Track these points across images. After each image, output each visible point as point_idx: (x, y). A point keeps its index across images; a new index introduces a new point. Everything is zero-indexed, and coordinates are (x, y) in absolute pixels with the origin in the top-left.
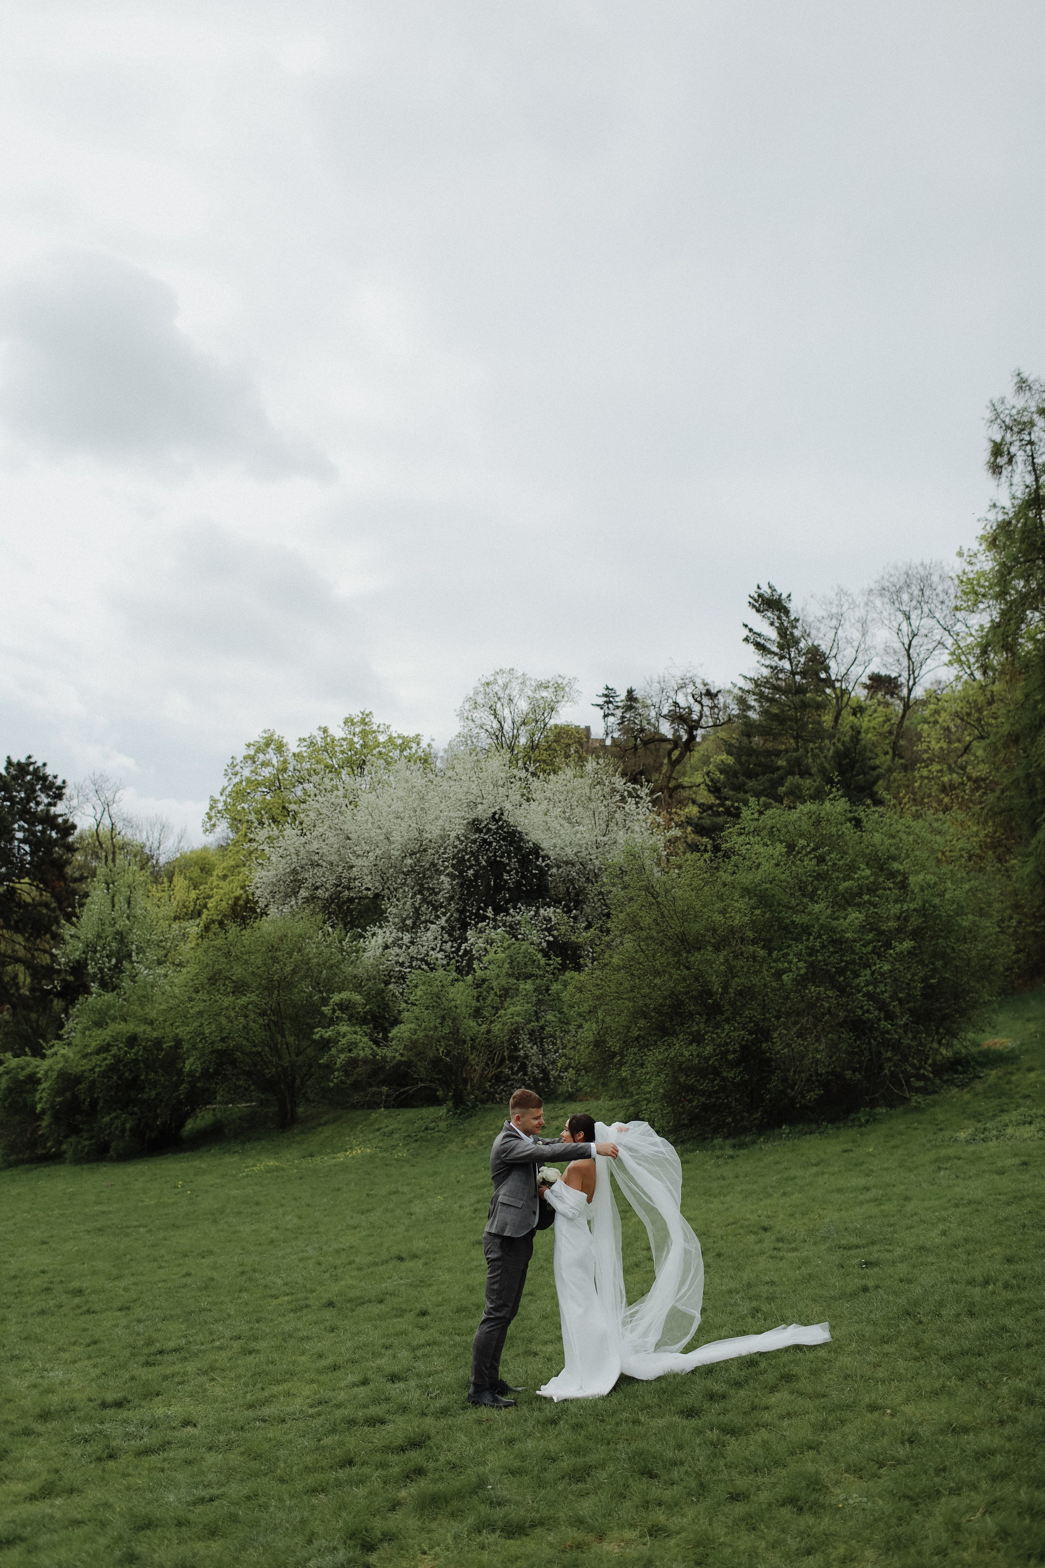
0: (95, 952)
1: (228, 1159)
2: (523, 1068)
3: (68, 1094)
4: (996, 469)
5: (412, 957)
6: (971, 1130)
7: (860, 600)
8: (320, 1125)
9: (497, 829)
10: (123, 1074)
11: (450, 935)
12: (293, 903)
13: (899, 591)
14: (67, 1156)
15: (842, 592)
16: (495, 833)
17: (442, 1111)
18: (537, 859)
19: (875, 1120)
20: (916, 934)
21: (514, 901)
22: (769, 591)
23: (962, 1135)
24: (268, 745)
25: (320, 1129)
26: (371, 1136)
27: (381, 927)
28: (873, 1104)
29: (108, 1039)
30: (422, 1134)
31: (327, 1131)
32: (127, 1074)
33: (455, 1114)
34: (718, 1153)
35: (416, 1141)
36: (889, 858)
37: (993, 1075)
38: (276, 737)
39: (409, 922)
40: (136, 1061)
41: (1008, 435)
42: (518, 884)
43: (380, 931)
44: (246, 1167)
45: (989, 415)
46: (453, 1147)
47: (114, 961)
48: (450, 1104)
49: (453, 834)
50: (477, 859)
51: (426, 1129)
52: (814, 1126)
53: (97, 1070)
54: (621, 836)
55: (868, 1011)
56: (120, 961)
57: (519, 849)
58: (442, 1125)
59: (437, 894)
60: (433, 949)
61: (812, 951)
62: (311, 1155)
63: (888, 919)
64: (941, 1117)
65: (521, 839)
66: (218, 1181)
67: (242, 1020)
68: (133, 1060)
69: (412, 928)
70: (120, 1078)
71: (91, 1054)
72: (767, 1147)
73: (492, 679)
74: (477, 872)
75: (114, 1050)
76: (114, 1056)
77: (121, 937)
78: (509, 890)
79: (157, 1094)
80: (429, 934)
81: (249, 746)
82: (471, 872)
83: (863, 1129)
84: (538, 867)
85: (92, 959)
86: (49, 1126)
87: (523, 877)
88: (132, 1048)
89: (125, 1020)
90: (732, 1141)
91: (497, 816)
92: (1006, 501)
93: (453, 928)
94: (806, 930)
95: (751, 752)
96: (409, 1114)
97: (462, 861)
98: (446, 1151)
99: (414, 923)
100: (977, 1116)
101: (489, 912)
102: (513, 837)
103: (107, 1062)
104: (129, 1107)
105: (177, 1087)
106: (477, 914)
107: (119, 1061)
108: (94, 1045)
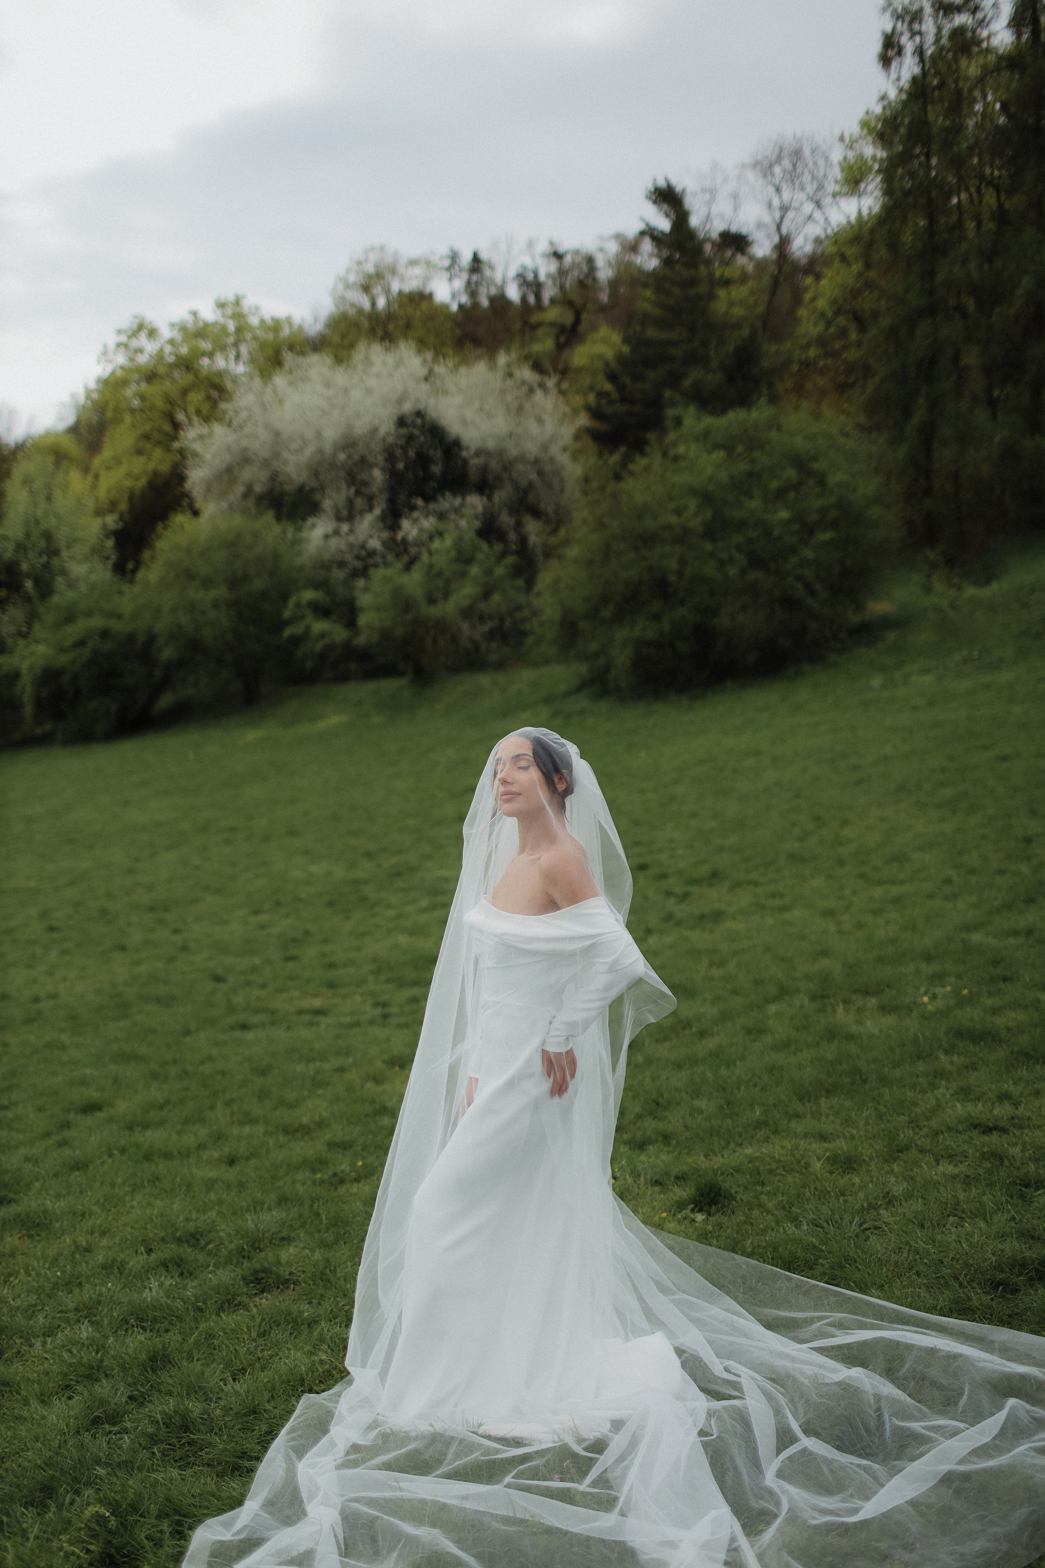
0: (26, 550)
1: (213, 733)
2: (456, 640)
3: (52, 686)
4: (886, 61)
5: (351, 545)
6: (881, 680)
7: (733, 174)
8: (284, 700)
9: (422, 424)
10: (101, 665)
11: (384, 524)
12: (230, 498)
13: (771, 166)
16: (421, 428)
17: (403, 682)
18: (460, 450)
20: (835, 524)
21: (442, 489)
22: (665, 185)
23: (875, 683)
24: (139, 330)
25: (286, 703)
26: (343, 705)
27: (319, 518)
29: (82, 634)
30: (389, 702)
31: (295, 704)
32: (105, 665)
33: (416, 684)
35: (387, 708)
36: (810, 459)
37: (892, 636)
38: (147, 322)
39: (345, 513)
40: (112, 653)
42: (444, 474)
43: (318, 522)
46: (423, 711)
47: (44, 558)
48: (411, 675)
49: (383, 429)
50: (405, 452)
51: (393, 698)
52: (753, 681)
53: (77, 663)
54: (533, 427)
56: (50, 558)
57: (442, 441)
58: (406, 694)
59: (371, 485)
60: (370, 537)
62: (292, 725)
64: (855, 671)
65: (444, 432)
67: (213, 611)
68: (109, 652)
69: (348, 518)
70: (99, 669)
71: (69, 648)
72: (717, 699)
73: (364, 257)
74: (406, 464)
75: (91, 644)
76: (92, 649)
77: (48, 536)
78: (436, 479)
79: (137, 681)
80: (365, 522)
81: (119, 332)
82: (401, 465)
83: (792, 682)
84: (462, 459)
85: (24, 558)
86: (34, 713)
87: (449, 468)
88: (105, 642)
89: (93, 616)
90: (686, 695)
91: (422, 412)
92: (893, 94)
93: (385, 517)
94: (745, 523)
96: (373, 685)
97: (392, 454)
98: (419, 715)
99: (349, 513)
100: (883, 669)
101: (420, 502)
102: (435, 431)
103: (87, 656)
104: (111, 693)
105: (151, 673)
106: (408, 503)
107: (97, 654)
108: (71, 640)
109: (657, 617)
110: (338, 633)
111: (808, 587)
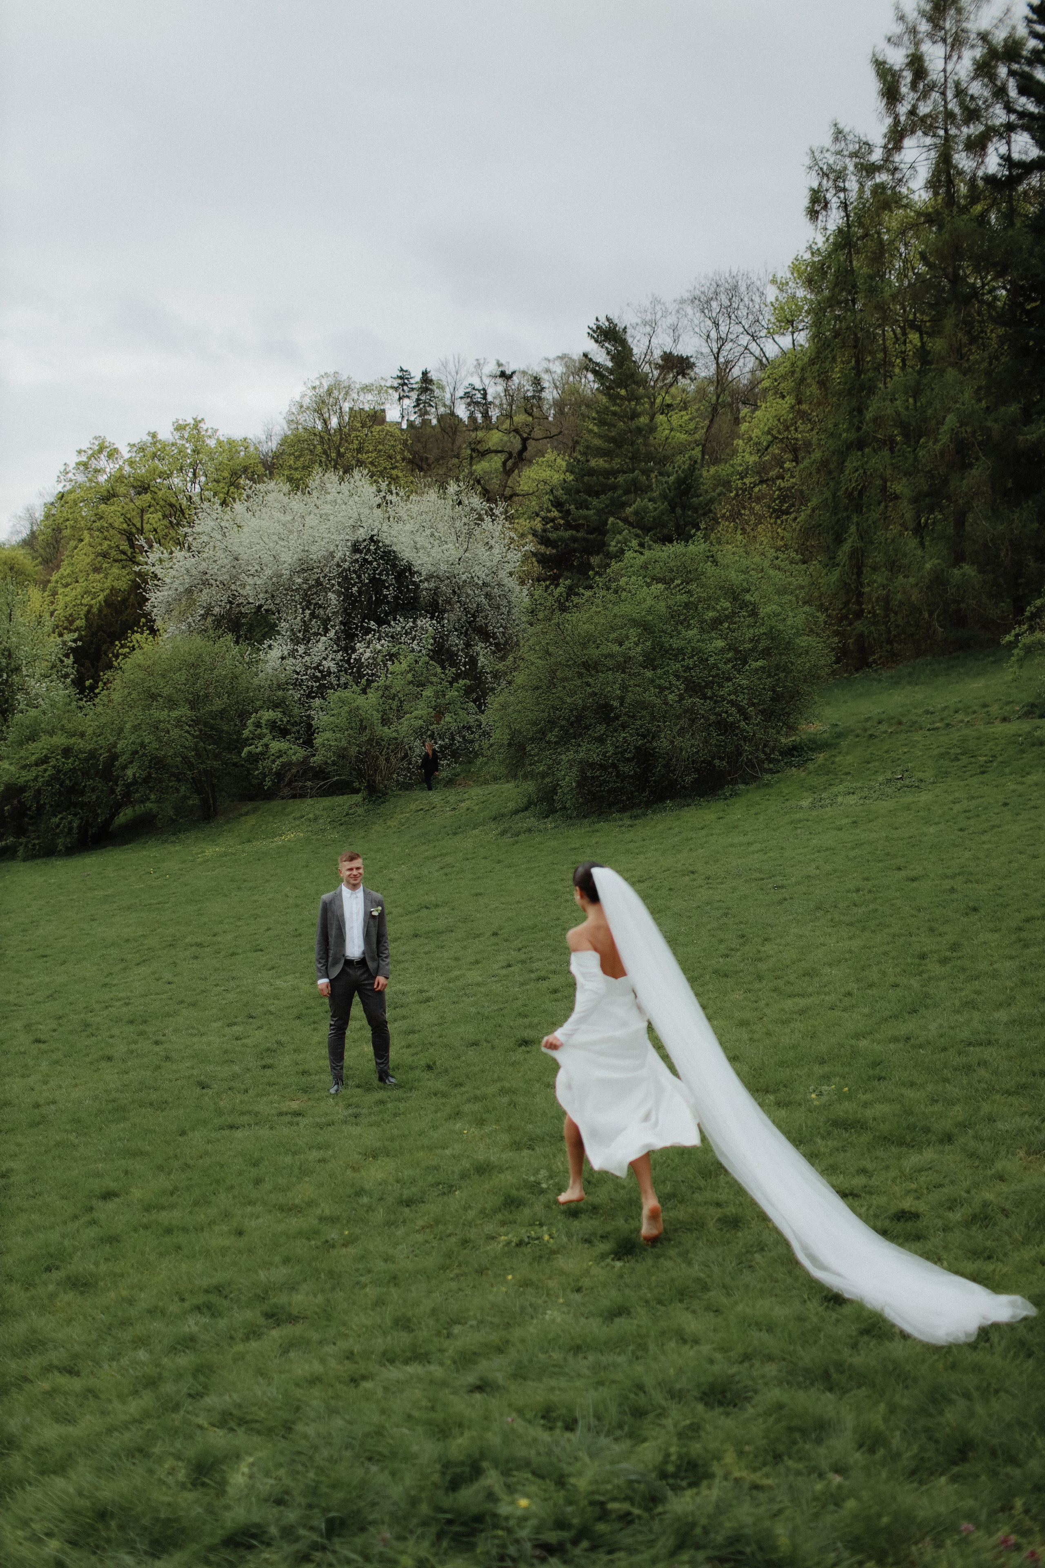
3: (15, 802)
4: (813, 214)
5: (306, 666)
6: (810, 800)
7: (672, 307)
8: (241, 815)
9: (376, 549)
10: (63, 782)
11: (338, 646)
13: (708, 302)
15: (656, 301)
16: (374, 553)
17: (358, 798)
18: (412, 575)
19: (736, 794)
20: (766, 653)
21: (394, 612)
22: (607, 324)
23: (805, 803)
24: (100, 451)
25: (243, 818)
26: (298, 822)
27: (275, 640)
28: (734, 782)
29: (45, 752)
30: (344, 819)
31: (251, 820)
32: (67, 782)
33: (369, 801)
34: (621, 823)
35: (342, 824)
36: (742, 590)
37: (821, 757)
38: (107, 444)
39: (301, 635)
40: (72, 770)
41: (825, 181)
42: (396, 598)
43: (274, 644)
44: (197, 854)
45: (808, 161)
46: (376, 827)
47: (4, 676)
48: (365, 793)
49: (338, 555)
50: (359, 577)
51: (347, 814)
52: (690, 801)
53: (40, 779)
54: (482, 553)
55: (731, 715)
57: (394, 566)
58: (360, 811)
59: (326, 608)
60: (325, 659)
61: (687, 669)
62: (249, 841)
63: (744, 642)
64: (786, 791)
65: (396, 558)
66: (182, 866)
67: (176, 730)
69: (303, 640)
70: (61, 785)
71: (30, 766)
72: (657, 817)
73: (318, 383)
74: (359, 588)
75: (53, 762)
76: (54, 767)
77: (8, 654)
78: (388, 603)
79: (98, 797)
80: (320, 645)
81: (80, 452)
82: (355, 589)
83: (728, 801)
84: (414, 583)
87: (401, 592)
88: (68, 758)
89: (56, 734)
90: (628, 814)
91: (375, 538)
92: (820, 240)
93: (342, 640)
94: (681, 651)
95: (591, 472)
96: (326, 802)
97: (346, 578)
98: (373, 831)
99: (304, 635)
100: (812, 789)
101: (373, 625)
102: (389, 556)
103: (48, 773)
104: (72, 809)
105: (113, 791)
106: (362, 626)
107: (59, 771)
108: (34, 758)
109: (601, 740)
110: (297, 753)
111: (741, 711)
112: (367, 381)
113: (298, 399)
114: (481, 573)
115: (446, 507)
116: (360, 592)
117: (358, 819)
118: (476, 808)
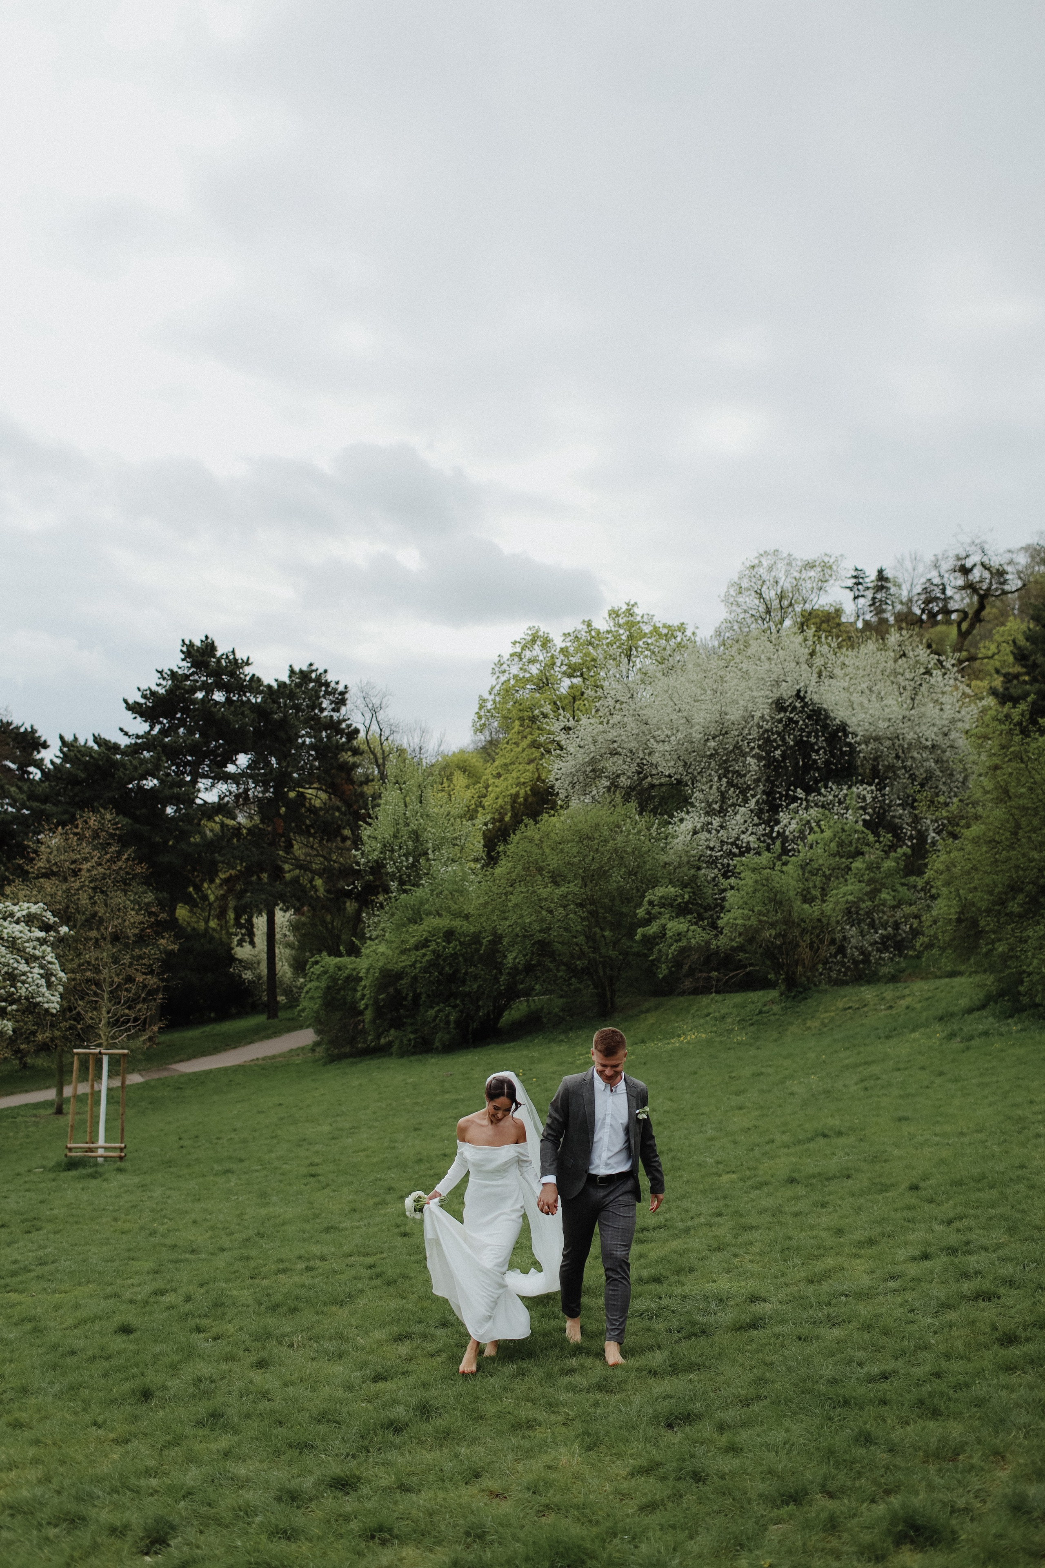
0: (392, 851)
1: (555, 1048)
2: (842, 950)
3: (391, 990)
5: (722, 841)
8: (642, 1012)
9: (803, 707)
10: (443, 968)
11: (759, 818)
12: (594, 792)
14: (394, 1049)
16: (801, 712)
17: (774, 994)
18: (846, 736)
21: (825, 779)
24: (534, 641)
25: (643, 1016)
26: (702, 1021)
27: (688, 813)
29: (425, 934)
30: (755, 1018)
31: (651, 1019)
32: (447, 969)
33: (788, 997)
35: (752, 1024)
38: (541, 633)
39: (716, 806)
40: (454, 956)
42: (827, 763)
43: (686, 816)
44: (580, 1055)
46: (793, 1029)
47: (411, 859)
48: (783, 988)
49: (758, 714)
50: (783, 739)
51: (760, 1012)
53: (418, 965)
56: (416, 860)
57: (825, 727)
58: (776, 1008)
59: (745, 775)
60: (743, 833)
62: (643, 1042)
65: (827, 717)
66: (556, 1068)
67: (561, 910)
68: (452, 955)
69: (720, 812)
70: (440, 973)
71: (409, 950)
73: (757, 561)
74: (784, 752)
75: (433, 946)
76: (434, 951)
77: (416, 836)
78: (818, 769)
79: (479, 987)
80: (738, 817)
81: (514, 643)
82: (778, 752)
84: (849, 745)
85: (391, 859)
86: (373, 1021)
87: (833, 755)
88: (449, 943)
89: (440, 915)
91: (802, 694)
93: (761, 811)
96: (738, 998)
97: (768, 741)
98: (788, 1033)
99: (721, 807)
101: (800, 793)
102: (819, 715)
103: (427, 958)
104: (452, 1000)
105: (496, 979)
106: (787, 795)
107: (439, 956)
108: (412, 941)
110: (697, 935)
112: (810, 556)
113: (736, 580)
114: (930, 734)
115: (886, 661)
116: (784, 755)
117: (772, 1018)
118: (919, 1006)
